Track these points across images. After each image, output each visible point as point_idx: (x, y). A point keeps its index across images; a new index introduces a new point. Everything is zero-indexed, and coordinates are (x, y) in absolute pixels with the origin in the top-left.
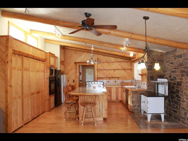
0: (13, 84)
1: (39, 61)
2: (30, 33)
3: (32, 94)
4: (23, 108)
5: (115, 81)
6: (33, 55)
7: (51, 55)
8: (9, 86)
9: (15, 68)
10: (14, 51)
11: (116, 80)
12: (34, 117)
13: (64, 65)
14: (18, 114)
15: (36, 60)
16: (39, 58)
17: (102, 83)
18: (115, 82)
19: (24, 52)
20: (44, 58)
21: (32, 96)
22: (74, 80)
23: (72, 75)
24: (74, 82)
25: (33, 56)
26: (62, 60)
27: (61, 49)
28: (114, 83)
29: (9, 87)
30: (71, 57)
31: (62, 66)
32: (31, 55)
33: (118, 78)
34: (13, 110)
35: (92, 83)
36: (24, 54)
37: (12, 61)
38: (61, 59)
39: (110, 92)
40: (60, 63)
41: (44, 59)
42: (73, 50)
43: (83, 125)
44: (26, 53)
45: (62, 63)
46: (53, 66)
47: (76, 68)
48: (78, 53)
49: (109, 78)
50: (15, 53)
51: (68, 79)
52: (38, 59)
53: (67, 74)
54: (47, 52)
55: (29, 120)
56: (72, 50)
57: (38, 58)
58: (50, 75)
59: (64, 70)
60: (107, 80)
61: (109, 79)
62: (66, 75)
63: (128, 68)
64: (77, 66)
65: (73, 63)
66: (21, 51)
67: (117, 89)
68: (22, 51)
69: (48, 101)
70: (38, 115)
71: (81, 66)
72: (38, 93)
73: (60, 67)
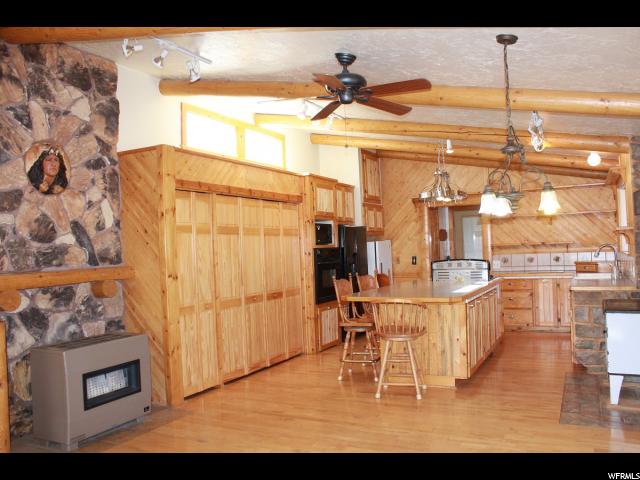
0: (182, 270)
1: (275, 204)
2: (253, 123)
3: (252, 299)
4: (218, 337)
5: (554, 255)
6: (249, 187)
7: (321, 182)
8: (170, 276)
9: (188, 229)
10: (181, 182)
11: (559, 255)
12: (263, 366)
13: (380, 209)
14: (202, 353)
15: (261, 202)
16: (274, 194)
17: (485, 265)
18: (557, 259)
19: (217, 183)
20: (294, 191)
21: (252, 306)
22: (414, 258)
23: (409, 239)
24: (414, 263)
25: (250, 191)
26: (370, 193)
27: (364, 161)
28: (554, 263)
29: (169, 281)
30: (404, 183)
31: (371, 213)
32: (241, 189)
33: (567, 246)
34: (184, 341)
35: (450, 265)
36: (213, 189)
37: (174, 210)
38: (366, 192)
39: (532, 295)
40: (364, 205)
41: (293, 196)
42: (408, 159)
43: (378, 395)
44: (224, 184)
45: (371, 203)
46: (329, 216)
47: (421, 218)
48: (425, 167)
49: (534, 246)
50: (183, 187)
51: (395, 253)
52: (271, 199)
53: (391, 240)
54: (304, 174)
55: (242, 370)
56: (404, 158)
57: (270, 197)
58: (317, 244)
59: (380, 225)
60: (528, 256)
61: (532, 249)
62: (388, 242)
63: (605, 207)
64: (422, 211)
65: (410, 200)
66: (202, 181)
67: (558, 285)
68: (210, 182)
69: (313, 321)
70: (276, 362)
71: (447, 209)
72: (275, 298)
73: (364, 216)
